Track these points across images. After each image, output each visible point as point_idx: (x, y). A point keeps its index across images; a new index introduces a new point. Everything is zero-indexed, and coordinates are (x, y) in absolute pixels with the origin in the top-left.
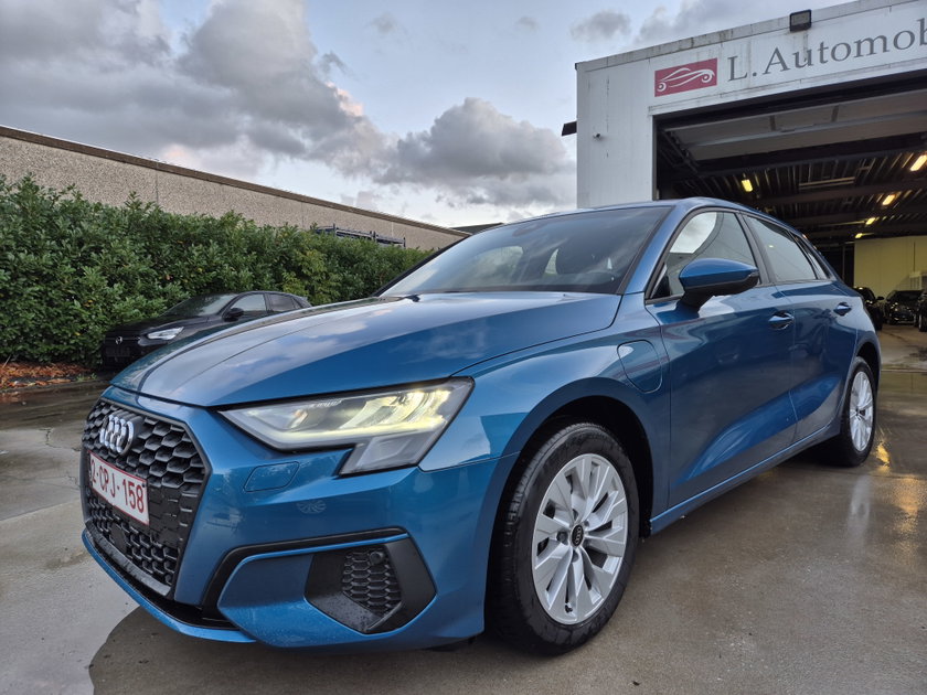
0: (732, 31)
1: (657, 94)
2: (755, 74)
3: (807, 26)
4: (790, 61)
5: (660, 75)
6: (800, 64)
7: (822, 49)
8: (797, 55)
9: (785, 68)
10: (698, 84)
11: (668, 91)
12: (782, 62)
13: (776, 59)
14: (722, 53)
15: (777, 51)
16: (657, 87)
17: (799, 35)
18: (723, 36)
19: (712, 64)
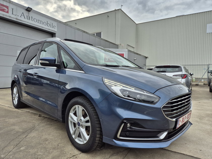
0: (12, 2)
2: (18, 16)
3: (29, 11)
6: (28, 19)
7: (32, 18)
8: (27, 16)
9: (25, 18)
12: (24, 16)
13: (23, 15)
14: (10, 6)
15: (23, 13)
17: (27, 12)
18: (10, 2)
19: (7, 7)
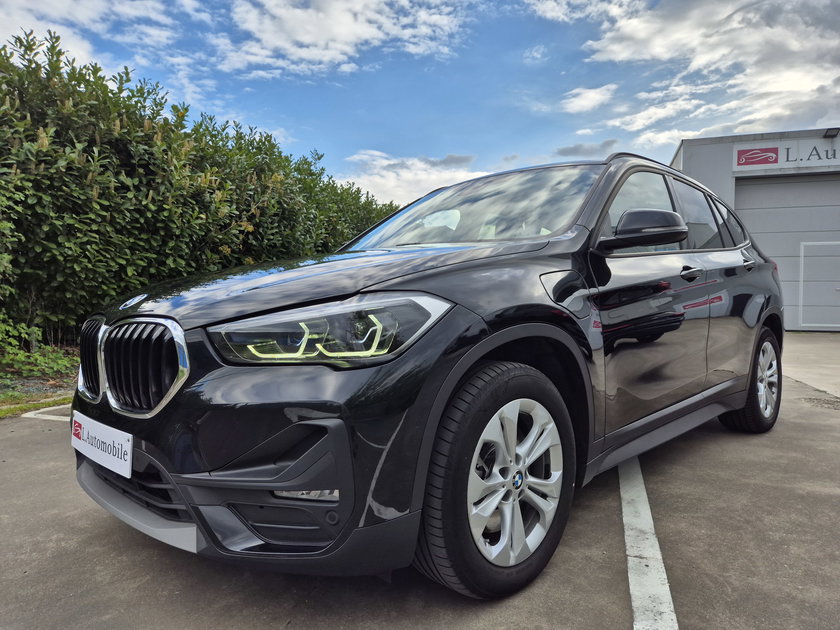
0: (788, 132)
1: (739, 164)
2: (801, 160)
3: (835, 136)
4: (823, 155)
5: (741, 153)
6: (829, 156)
8: (827, 151)
9: (820, 158)
10: (766, 161)
11: (746, 164)
12: (818, 154)
13: (814, 152)
14: (782, 146)
15: (815, 148)
16: (739, 160)
17: (830, 140)
18: (782, 136)
19: (775, 151)
